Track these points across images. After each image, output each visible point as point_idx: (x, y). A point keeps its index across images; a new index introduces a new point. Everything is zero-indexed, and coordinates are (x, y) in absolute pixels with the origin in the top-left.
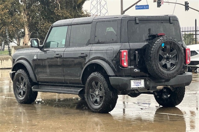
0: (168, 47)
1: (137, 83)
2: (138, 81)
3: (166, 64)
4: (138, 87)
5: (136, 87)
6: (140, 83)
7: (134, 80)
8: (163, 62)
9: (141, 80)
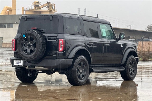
0: (29, 37)
1: (18, 62)
2: (18, 61)
3: (27, 50)
4: (18, 65)
5: (17, 65)
6: (20, 62)
7: (16, 60)
8: (25, 48)
9: (21, 60)
